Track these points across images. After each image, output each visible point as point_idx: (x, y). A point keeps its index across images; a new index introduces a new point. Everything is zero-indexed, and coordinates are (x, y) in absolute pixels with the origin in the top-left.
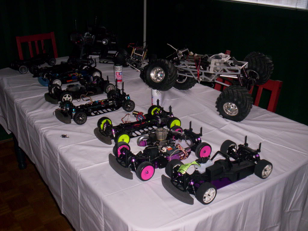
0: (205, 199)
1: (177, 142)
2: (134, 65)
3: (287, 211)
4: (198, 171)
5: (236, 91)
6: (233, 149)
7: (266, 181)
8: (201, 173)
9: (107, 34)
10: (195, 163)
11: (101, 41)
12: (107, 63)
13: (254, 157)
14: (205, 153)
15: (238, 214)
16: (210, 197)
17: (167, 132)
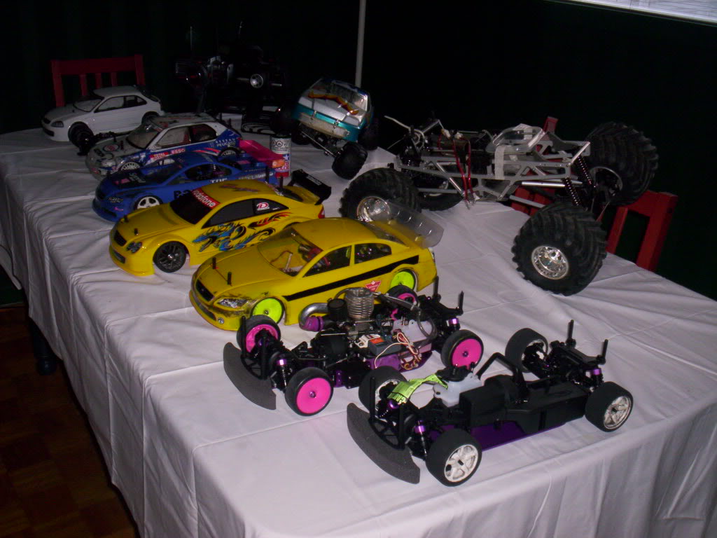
0: (448, 472)
1: (397, 324)
2: (320, 139)
3: (665, 517)
4: (440, 400)
5: (572, 221)
6: (538, 353)
7: (613, 436)
8: (449, 406)
9: (263, 63)
10: (435, 378)
11: (246, 79)
12: (259, 132)
13: (588, 374)
14: (466, 356)
15: (535, 517)
16: (463, 467)
17: (375, 299)
